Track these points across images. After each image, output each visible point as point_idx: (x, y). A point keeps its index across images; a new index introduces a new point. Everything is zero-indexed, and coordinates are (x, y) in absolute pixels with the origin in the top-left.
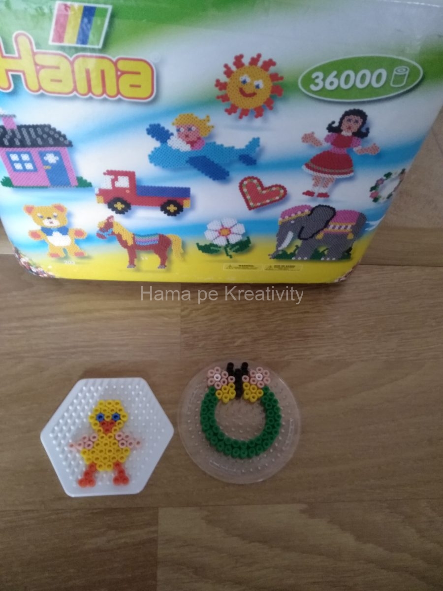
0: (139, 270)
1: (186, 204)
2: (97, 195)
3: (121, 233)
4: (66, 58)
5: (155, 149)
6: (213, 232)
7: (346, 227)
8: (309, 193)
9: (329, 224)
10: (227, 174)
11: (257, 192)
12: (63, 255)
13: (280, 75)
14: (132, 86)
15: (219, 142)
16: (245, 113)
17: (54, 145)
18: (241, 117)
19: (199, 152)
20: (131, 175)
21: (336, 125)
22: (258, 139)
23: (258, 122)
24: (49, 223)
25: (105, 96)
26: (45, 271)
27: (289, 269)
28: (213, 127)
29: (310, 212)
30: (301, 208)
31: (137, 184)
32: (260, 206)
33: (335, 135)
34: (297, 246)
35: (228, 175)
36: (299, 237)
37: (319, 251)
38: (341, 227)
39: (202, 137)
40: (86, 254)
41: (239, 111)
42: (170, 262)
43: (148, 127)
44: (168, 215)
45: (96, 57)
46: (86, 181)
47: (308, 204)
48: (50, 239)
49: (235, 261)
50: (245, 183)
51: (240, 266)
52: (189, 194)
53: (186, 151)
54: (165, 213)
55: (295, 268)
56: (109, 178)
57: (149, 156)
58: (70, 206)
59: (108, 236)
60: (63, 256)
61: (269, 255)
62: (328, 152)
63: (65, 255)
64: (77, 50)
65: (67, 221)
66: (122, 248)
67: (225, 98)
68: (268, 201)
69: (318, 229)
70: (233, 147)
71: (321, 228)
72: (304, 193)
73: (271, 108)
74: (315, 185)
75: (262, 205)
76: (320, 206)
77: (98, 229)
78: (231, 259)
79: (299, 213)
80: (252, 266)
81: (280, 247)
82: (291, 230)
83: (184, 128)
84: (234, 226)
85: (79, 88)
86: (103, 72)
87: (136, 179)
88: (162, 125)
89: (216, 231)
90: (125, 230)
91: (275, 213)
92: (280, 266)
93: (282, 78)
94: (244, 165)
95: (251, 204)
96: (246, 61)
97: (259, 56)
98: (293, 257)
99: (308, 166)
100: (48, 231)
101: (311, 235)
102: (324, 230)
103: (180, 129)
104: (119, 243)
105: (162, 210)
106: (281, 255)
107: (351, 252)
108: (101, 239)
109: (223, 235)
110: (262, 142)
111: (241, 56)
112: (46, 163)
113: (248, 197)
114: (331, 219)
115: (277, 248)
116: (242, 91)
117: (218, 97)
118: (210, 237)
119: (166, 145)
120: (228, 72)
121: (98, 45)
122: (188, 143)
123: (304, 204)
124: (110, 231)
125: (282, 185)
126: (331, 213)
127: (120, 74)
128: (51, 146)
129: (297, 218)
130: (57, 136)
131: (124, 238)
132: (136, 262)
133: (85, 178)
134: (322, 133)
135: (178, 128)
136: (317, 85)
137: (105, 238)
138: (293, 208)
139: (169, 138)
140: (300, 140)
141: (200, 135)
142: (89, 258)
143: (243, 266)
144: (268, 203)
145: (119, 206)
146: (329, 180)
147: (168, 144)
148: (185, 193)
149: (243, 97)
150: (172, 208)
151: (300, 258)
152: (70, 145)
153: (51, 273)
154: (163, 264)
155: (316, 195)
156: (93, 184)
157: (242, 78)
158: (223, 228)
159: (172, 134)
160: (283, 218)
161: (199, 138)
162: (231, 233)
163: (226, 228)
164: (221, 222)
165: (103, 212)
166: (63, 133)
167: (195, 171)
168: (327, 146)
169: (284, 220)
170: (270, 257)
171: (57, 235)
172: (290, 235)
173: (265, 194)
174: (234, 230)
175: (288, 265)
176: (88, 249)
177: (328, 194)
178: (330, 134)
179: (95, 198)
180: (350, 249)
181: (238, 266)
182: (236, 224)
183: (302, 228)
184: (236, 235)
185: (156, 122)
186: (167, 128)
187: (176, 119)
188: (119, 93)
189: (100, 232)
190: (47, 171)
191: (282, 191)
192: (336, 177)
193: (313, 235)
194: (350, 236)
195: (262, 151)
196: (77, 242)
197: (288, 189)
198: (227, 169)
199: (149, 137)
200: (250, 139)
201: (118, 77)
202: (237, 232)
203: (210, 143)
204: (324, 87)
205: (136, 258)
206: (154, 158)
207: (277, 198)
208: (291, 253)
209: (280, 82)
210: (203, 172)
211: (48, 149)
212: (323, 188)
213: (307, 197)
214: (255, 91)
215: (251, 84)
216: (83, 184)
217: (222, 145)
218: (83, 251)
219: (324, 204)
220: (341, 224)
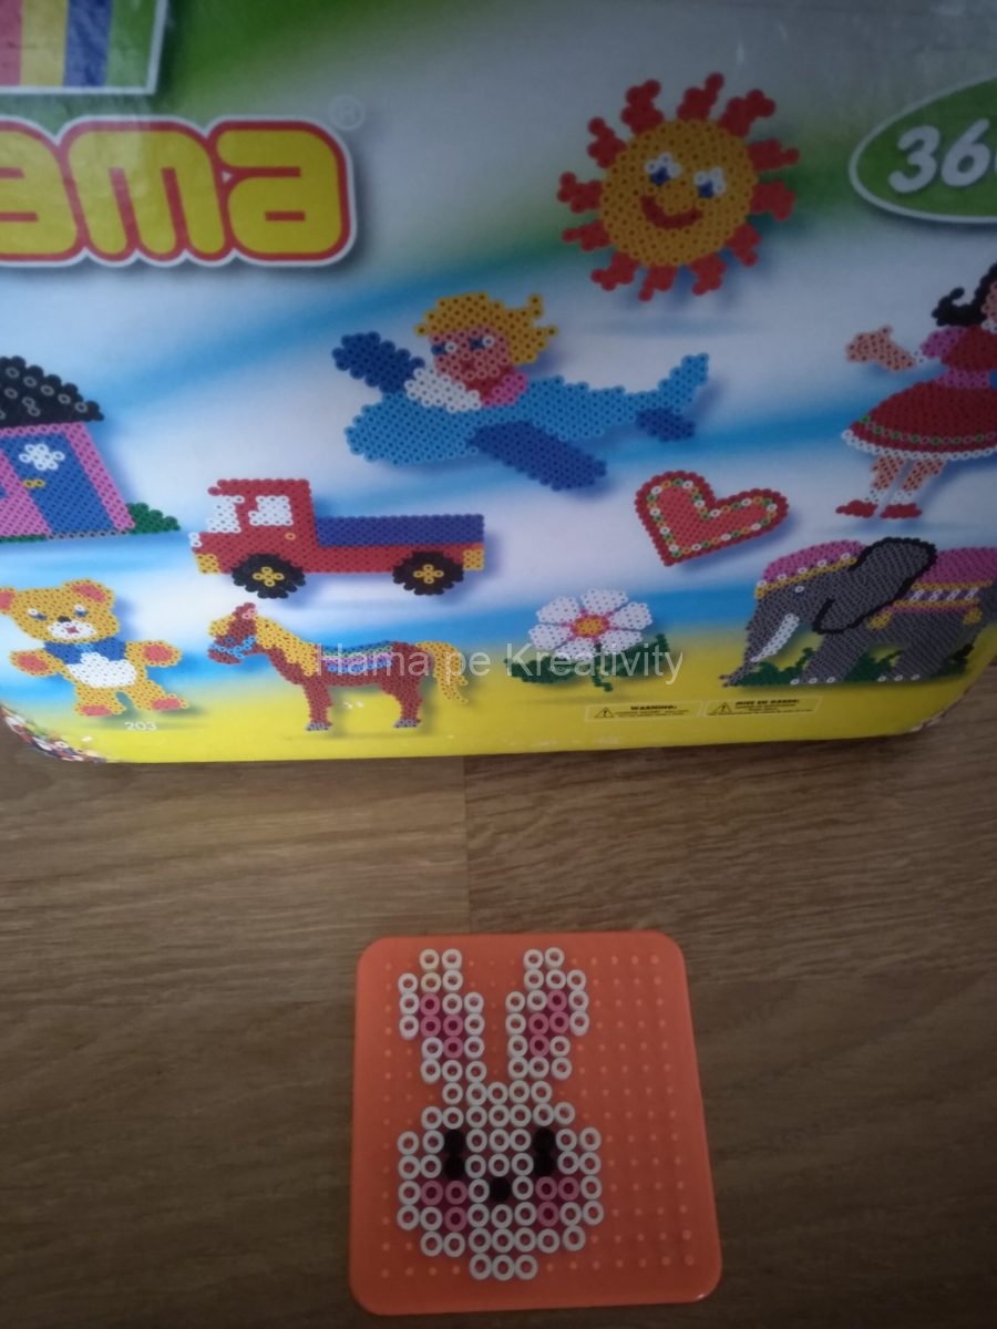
0: (340, 734)
1: (471, 560)
2: (197, 551)
3: (282, 645)
4: (37, 136)
5: (367, 409)
6: (553, 629)
7: (965, 592)
8: (858, 509)
9: (913, 587)
10: (600, 469)
11: (693, 513)
12: (119, 708)
13: (786, 146)
14: (274, 216)
15: (572, 375)
16: (660, 279)
17: (44, 419)
18: (645, 295)
19: (509, 411)
20: (296, 491)
21: (967, 299)
22: (703, 358)
23: (704, 306)
24: (66, 632)
25: (185, 255)
26: (76, 750)
27: (780, 708)
28: (552, 332)
29: (855, 560)
30: (830, 550)
31: (319, 513)
32: (699, 553)
33: (957, 331)
34: (808, 652)
35: (602, 473)
36: (817, 628)
37: (873, 660)
38: (947, 593)
39: (517, 364)
40: (185, 705)
41: (639, 277)
42: (431, 710)
43: (338, 344)
44: (417, 593)
45: (141, 127)
46: (158, 514)
47: (851, 538)
48: (73, 670)
49: (622, 698)
50: (656, 491)
51: (633, 708)
52: (480, 532)
53: (465, 410)
54: (407, 588)
55: (798, 706)
56: (228, 504)
57: (349, 431)
58: (119, 585)
59: (243, 657)
60: (120, 712)
61: (722, 677)
62: (931, 385)
63: (125, 709)
64: (70, 106)
65: (118, 624)
66: (289, 684)
67: (591, 237)
68: (726, 537)
69: (877, 603)
70: (619, 390)
71: (885, 599)
72: (840, 510)
73: (750, 260)
74: (880, 484)
75: (707, 550)
76: (887, 541)
77: (212, 640)
78: (608, 694)
79: (822, 565)
80: (670, 707)
81: (755, 655)
82: (792, 611)
83: (457, 341)
84: (617, 610)
85: (96, 236)
86: (169, 176)
87: (313, 501)
88: (384, 338)
89: (564, 625)
90: (291, 636)
91: (749, 567)
92: (752, 703)
93: (792, 155)
94: (654, 442)
95: (674, 548)
96: (668, 103)
97: (715, 82)
98: (794, 678)
99: (860, 431)
100: (68, 653)
101: (853, 620)
102: (895, 604)
103: (444, 344)
104: (278, 673)
105: (398, 581)
106: (759, 674)
107: (968, 657)
108: (223, 665)
109: (586, 636)
110: (714, 368)
111: (652, 88)
112: (29, 471)
113: (665, 530)
114: (919, 575)
115: (747, 659)
116: (651, 210)
117: (569, 235)
118: (544, 641)
119: (401, 396)
120: (604, 147)
121: (143, 83)
122: (470, 386)
123: (839, 538)
124: (247, 644)
125: (774, 489)
126: (923, 557)
127: (228, 180)
128: (36, 421)
129: (814, 577)
130: (48, 391)
131: (291, 658)
132: (330, 715)
133: (153, 507)
134: (914, 328)
135: (440, 342)
136: (913, 171)
137: (238, 661)
138: (802, 552)
139: (410, 376)
140: (842, 353)
141: (511, 360)
142: (192, 711)
143: (642, 708)
144: (728, 543)
145: (268, 576)
146: (923, 468)
147: (408, 395)
148: (470, 530)
149: (654, 230)
150: (429, 574)
151: (814, 681)
152: (93, 413)
153: (91, 754)
154: (409, 717)
155: (878, 511)
156: (180, 522)
157: (651, 166)
158: (585, 615)
159: (419, 363)
160: (772, 581)
161: (507, 370)
162: (608, 628)
163: (595, 617)
164: (579, 602)
165: (222, 597)
166: (65, 380)
167: (497, 468)
168: (927, 367)
169: (774, 585)
170: (725, 681)
171: (92, 660)
172: (790, 623)
173: (718, 519)
174: (617, 620)
175: (777, 698)
176: (187, 690)
177: (917, 508)
178: (941, 329)
179: (193, 559)
180: (968, 648)
181: (630, 710)
182: (624, 605)
183: (829, 603)
184: (622, 633)
185: (364, 329)
186: (400, 344)
187: (431, 317)
188: (231, 242)
189: (219, 648)
190: (33, 492)
191: (772, 508)
192: (948, 456)
193: (859, 621)
194: (973, 617)
195: (712, 395)
196: (154, 675)
197: (794, 501)
198: (599, 456)
199: (347, 374)
200: (677, 363)
201: (224, 191)
202: (628, 625)
203: (545, 384)
204: (938, 176)
205: (330, 705)
206: (365, 436)
207: (756, 527)
208: (789, 670)
209: (787, 168)
210: (521, 470)
211: (27, 430)
212: (902, 492)
213: (851, 519)
214: (699, 207)
215: (683, 183)
216: (151, 524)
217: (583, 387)
218: (175, 696)
219: (903, 536)
220: (947, 588)
